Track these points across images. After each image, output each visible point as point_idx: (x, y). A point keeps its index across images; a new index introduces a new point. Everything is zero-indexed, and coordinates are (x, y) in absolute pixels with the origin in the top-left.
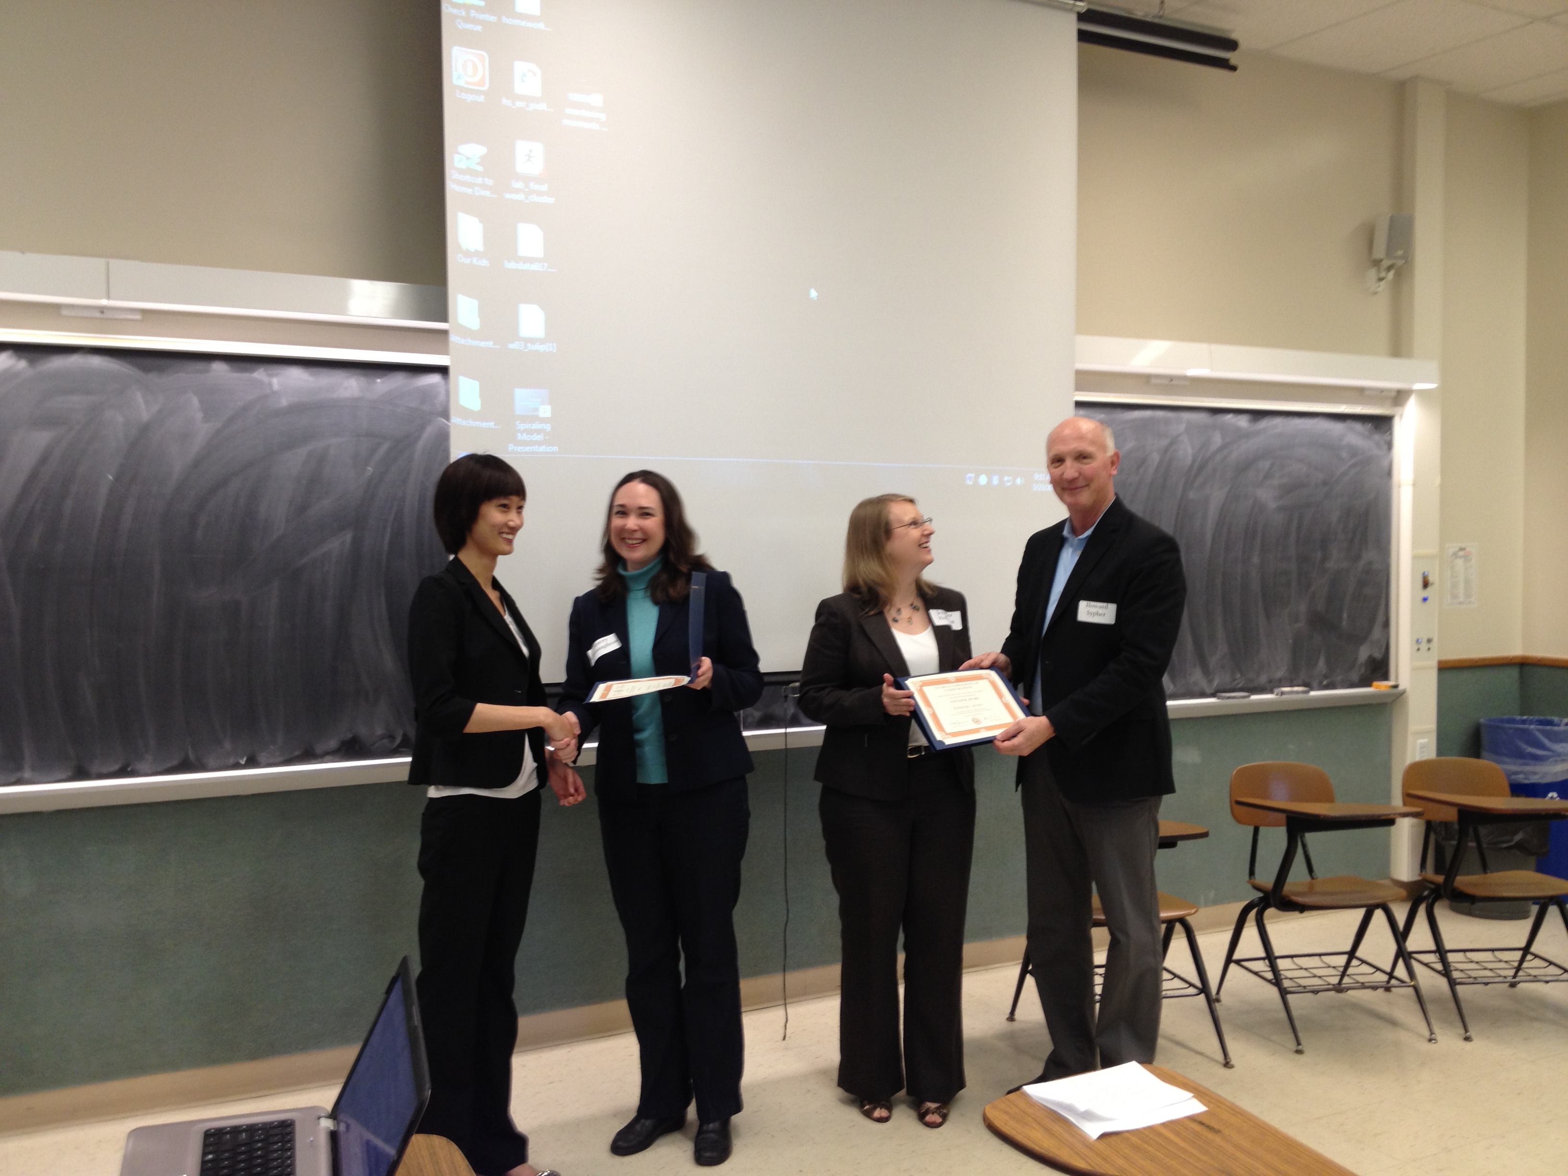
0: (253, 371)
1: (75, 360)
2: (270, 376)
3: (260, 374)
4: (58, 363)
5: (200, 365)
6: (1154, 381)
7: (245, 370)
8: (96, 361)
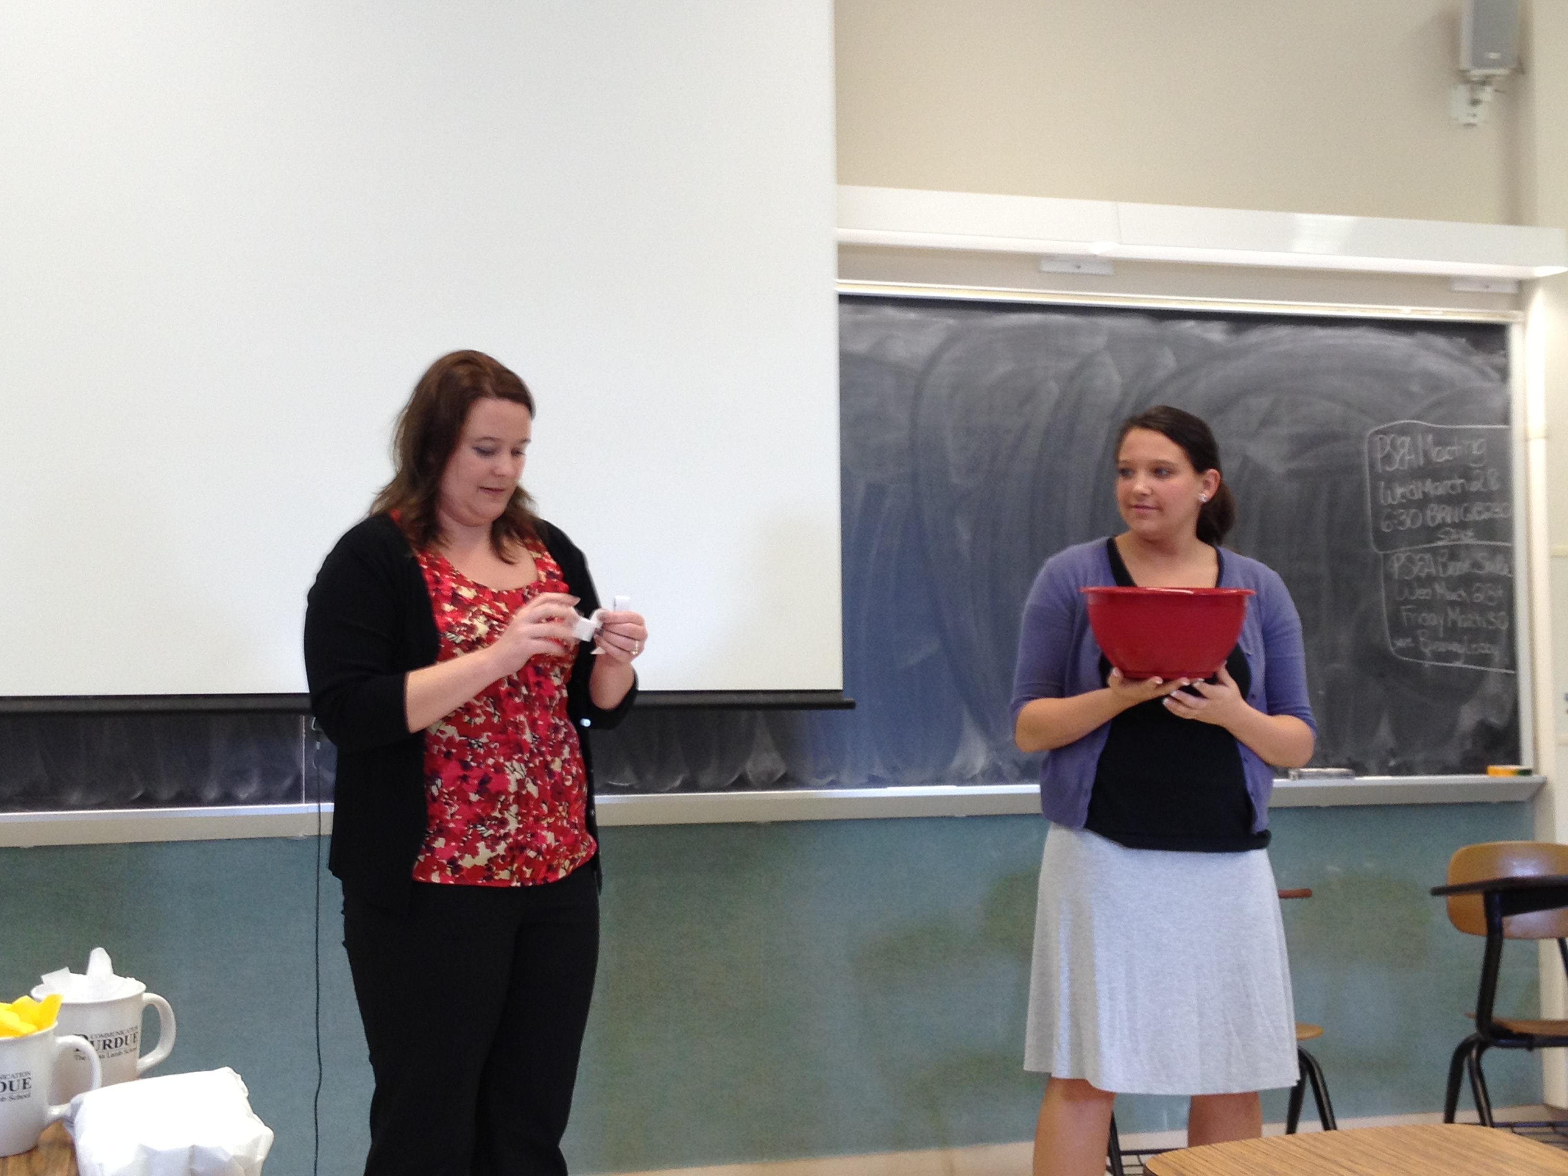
6: (1046, 267)
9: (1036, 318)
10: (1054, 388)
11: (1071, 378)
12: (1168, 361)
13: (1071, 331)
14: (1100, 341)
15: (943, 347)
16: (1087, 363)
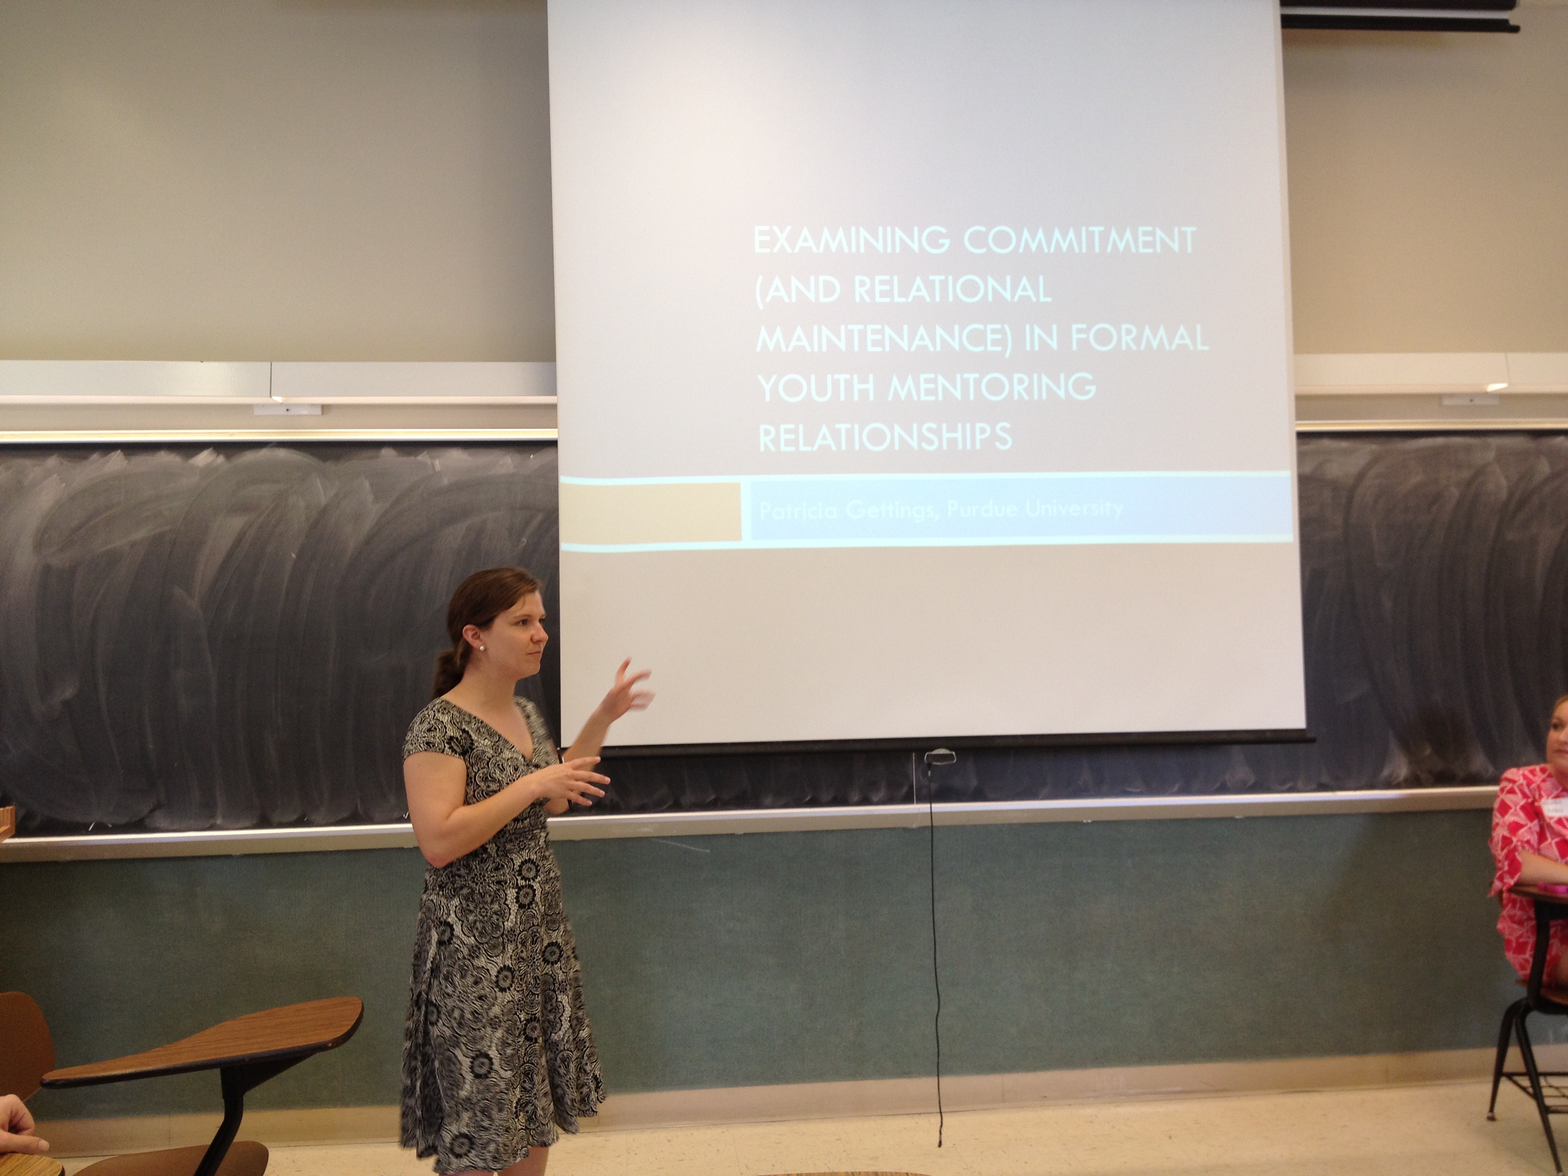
0: (416, 455)
1: (264, 452)
2: (433, 458)
3: (424, 457)
4: (249, 456)
5: (371, 453)
6: (1447, 402)
7: (409, 454)
8: (282, 453)
9: (1440, 441)
10: (1455, 492)
11: (1469, 483)
12: (1544, 468)
13: (1468, 449)
14: (1491, 455)
15: (1370, 465)
16: (1481, 472)
